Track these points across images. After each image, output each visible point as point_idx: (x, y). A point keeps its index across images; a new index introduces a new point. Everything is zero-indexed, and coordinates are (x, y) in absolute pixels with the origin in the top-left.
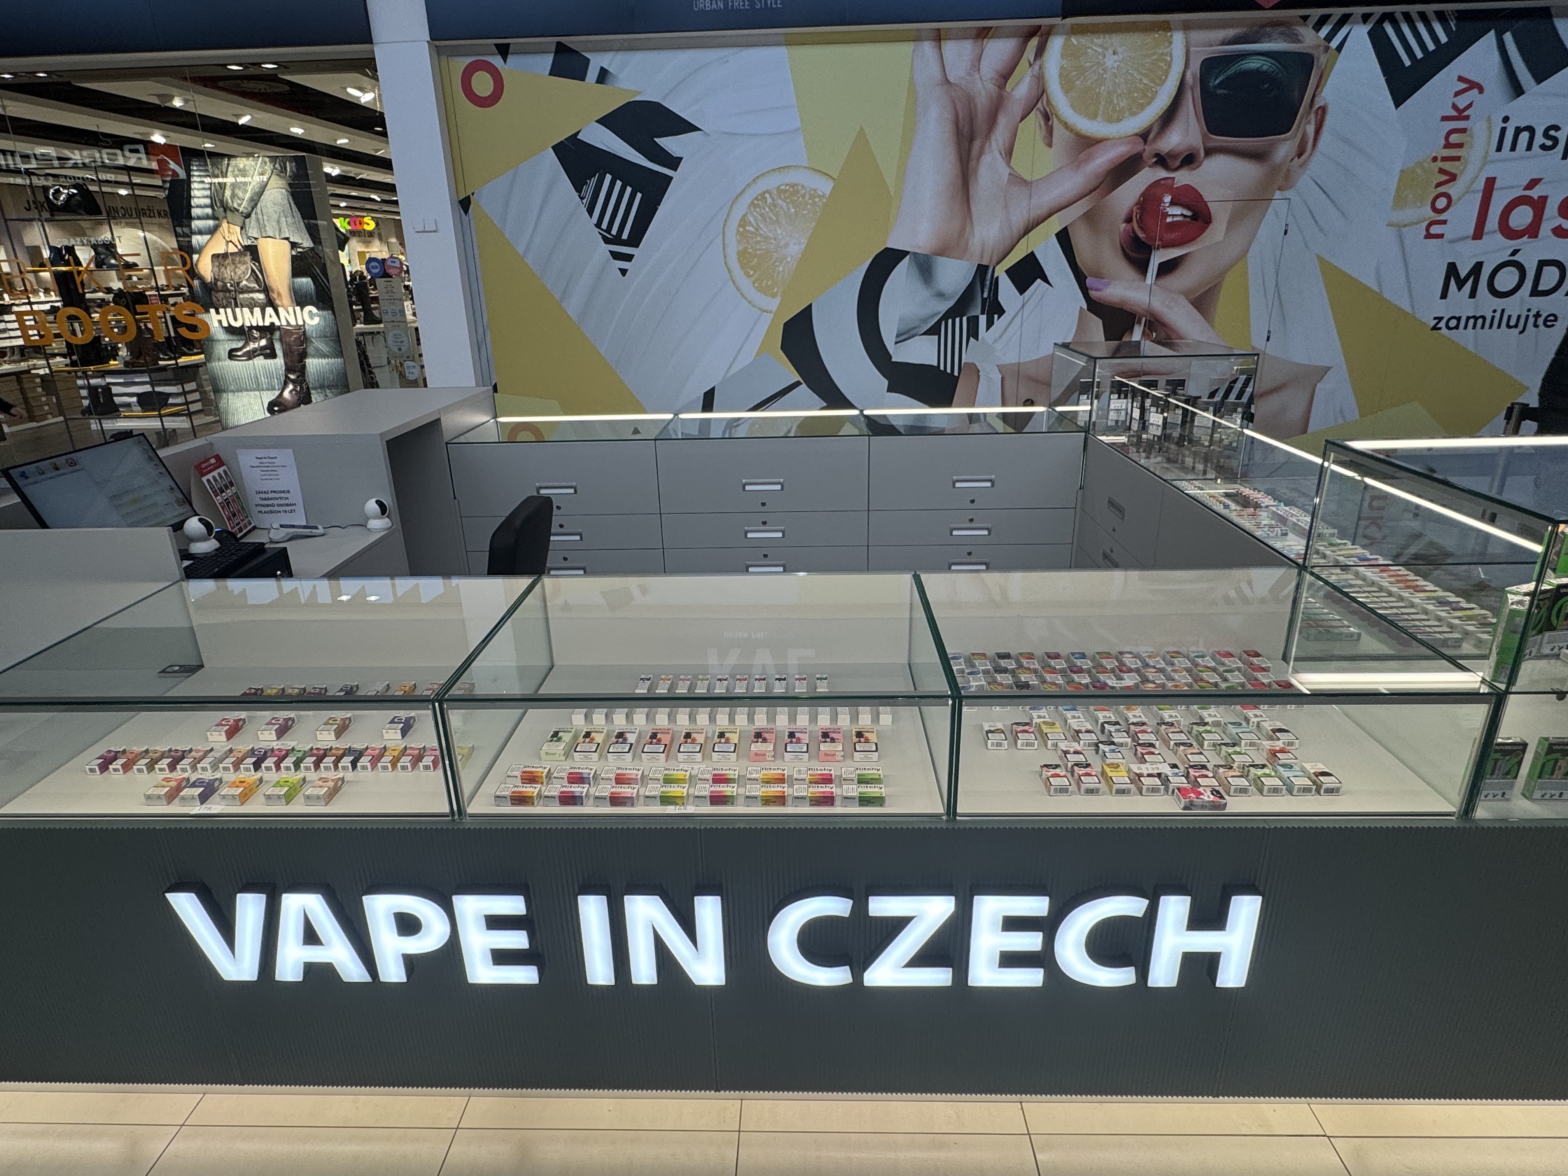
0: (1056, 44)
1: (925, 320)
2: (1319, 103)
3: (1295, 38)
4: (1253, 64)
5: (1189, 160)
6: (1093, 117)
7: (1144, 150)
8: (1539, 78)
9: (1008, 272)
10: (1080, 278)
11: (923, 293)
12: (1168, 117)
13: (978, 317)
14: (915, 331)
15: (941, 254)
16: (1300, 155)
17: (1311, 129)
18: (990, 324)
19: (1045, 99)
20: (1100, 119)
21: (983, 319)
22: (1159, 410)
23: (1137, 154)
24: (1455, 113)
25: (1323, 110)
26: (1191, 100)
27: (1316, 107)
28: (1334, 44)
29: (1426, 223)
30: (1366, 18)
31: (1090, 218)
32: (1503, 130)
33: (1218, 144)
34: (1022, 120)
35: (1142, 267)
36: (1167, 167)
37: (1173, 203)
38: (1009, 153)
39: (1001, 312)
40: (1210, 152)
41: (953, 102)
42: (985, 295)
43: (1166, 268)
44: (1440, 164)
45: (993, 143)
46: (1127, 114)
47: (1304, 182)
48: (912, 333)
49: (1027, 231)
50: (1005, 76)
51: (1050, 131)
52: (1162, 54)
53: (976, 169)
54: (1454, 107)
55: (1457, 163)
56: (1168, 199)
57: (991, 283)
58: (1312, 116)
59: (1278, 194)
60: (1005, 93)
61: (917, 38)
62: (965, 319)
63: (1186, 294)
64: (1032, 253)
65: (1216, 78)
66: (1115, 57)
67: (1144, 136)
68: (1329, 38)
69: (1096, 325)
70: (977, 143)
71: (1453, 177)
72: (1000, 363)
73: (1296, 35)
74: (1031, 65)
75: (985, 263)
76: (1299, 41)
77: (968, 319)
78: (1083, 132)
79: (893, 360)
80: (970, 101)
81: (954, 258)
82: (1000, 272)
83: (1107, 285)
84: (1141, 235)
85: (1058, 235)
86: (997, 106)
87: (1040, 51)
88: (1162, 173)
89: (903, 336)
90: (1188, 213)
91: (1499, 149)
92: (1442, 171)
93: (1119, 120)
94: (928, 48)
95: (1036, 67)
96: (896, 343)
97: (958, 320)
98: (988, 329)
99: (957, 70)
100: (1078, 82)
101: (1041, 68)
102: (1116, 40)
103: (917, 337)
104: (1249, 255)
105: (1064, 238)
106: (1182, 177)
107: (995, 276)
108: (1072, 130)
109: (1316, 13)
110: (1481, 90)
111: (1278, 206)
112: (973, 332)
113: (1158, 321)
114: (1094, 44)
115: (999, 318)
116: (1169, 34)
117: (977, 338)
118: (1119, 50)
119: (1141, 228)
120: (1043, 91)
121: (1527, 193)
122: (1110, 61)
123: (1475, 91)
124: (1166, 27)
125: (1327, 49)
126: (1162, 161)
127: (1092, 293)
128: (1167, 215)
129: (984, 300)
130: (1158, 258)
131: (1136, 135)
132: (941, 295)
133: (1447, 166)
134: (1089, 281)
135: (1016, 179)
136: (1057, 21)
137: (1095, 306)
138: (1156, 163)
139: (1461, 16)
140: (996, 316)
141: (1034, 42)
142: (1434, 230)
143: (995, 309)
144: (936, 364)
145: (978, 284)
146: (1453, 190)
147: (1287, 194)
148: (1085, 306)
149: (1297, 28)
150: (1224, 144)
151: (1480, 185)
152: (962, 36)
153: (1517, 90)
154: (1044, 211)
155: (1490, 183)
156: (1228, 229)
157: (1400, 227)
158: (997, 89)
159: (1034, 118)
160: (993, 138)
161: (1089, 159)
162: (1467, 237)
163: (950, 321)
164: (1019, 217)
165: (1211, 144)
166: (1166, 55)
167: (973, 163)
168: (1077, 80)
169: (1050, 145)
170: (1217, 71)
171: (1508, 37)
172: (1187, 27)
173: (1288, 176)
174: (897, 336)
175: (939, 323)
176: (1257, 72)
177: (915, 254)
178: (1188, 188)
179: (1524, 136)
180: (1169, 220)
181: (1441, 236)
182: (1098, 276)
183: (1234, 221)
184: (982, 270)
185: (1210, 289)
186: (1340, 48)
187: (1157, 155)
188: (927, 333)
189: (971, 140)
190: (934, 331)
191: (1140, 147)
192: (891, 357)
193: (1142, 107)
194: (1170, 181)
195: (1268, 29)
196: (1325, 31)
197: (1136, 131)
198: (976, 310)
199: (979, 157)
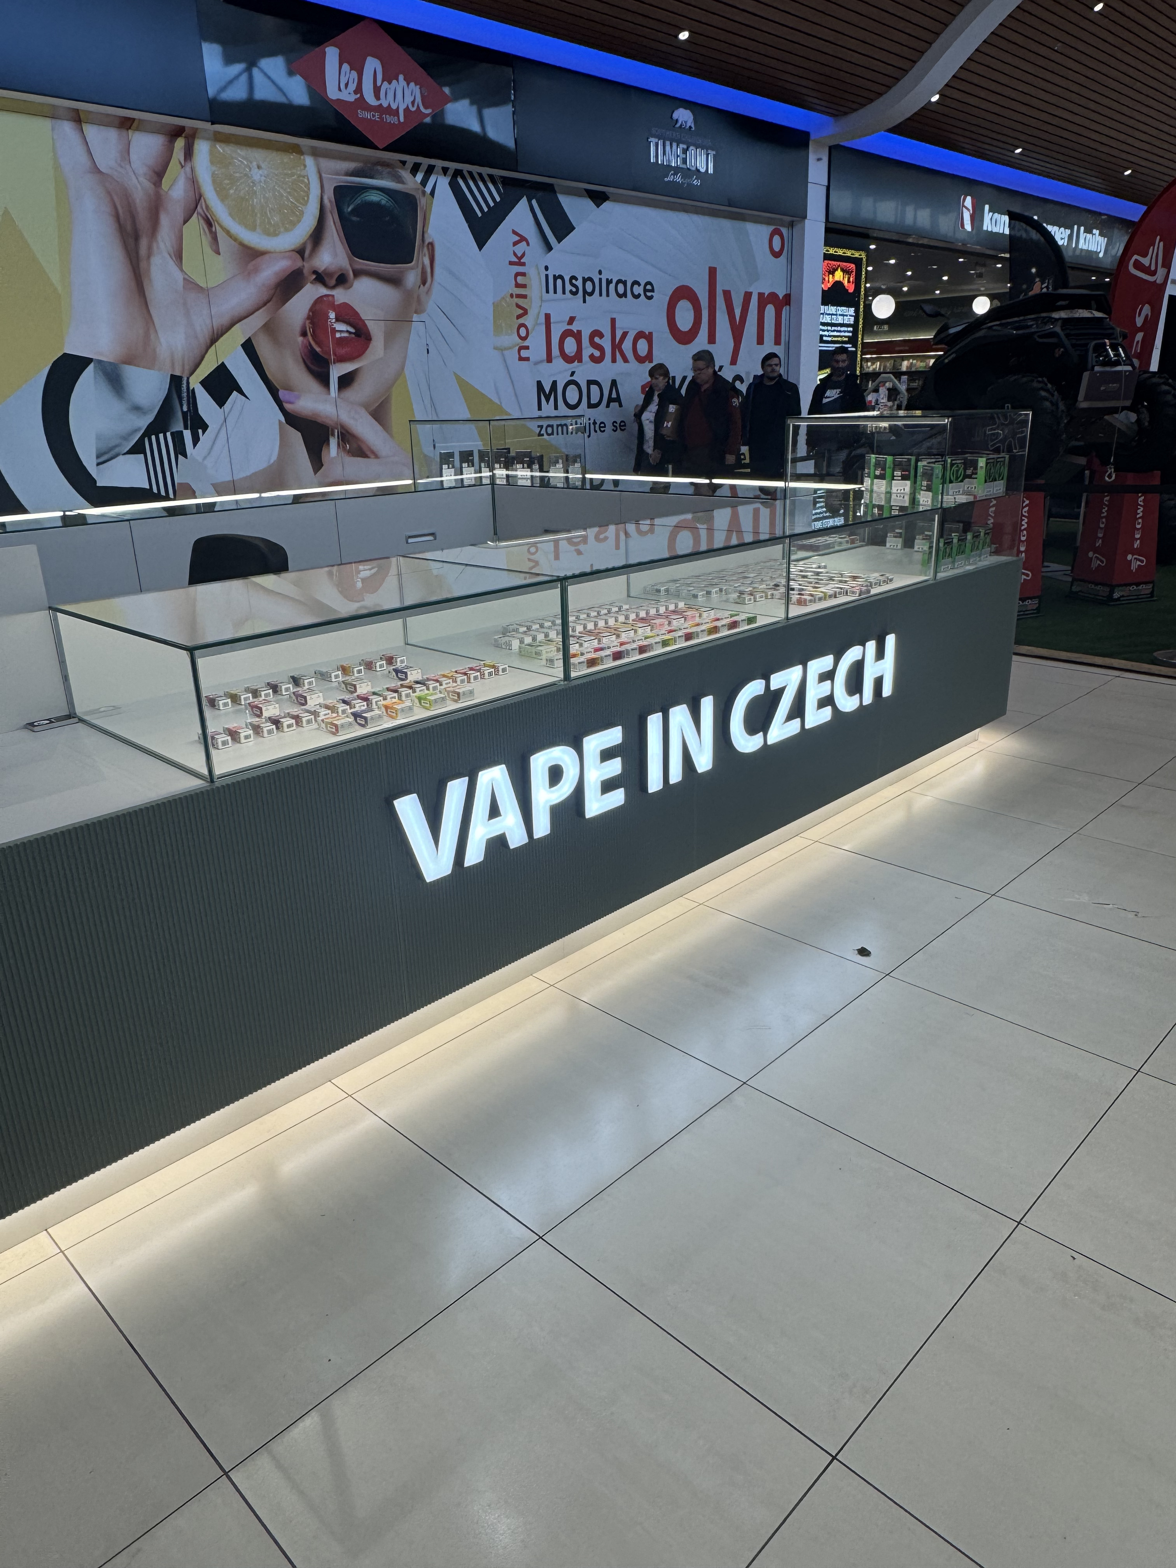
1: (126, 438)
2: (427, 241)
3: (399, 180)
4: (374, 197)
5: (342, 280)
6: (253, 228)
7: (303, 266)
8: (559, 239)
9: (203, 383)
10: (273, 391)
11: (117, 407)
12: (317, 236)
13: (182, 432)
14: (117, 450)
15: (130, 360)
16: (424, 282)
17: (427, 261)
18: (196, 440)
19: (203, 204)
21: (187, 435)
23: (298, 269)
24: (516, 260)
25: (431, 244)
26: (332, 223)
27: (426, 243)
29: (517, 347)
30: (445, 171)
32: (547, 276)
33: (364, 267)
34: (185, 222)
35: (323, 379)
36: (325, 284)
37: (338, 320)
38: (178, 256)
39: (205, 427)
40: (357, 274)
41: (109, 193)
42: (185, 409)
43: (346, 381)
44: (516, 300)
46: (282, 230)
48: (113, 453)
49: (214, 340)
50: (159, 174)
51: (215, 238)
52: (300, 176)
53: (148, 270)
54: (515, 254)
55: (525, 300)
56: (332, 315)
57: (188, 396)
58: (425, 249)
59: (415, 317)
60: (162, 192)
61: (53, 115)
62: (168, 434)
63: (366, 406)
64: (223, 364)
65: (348, 206)
67: (300, 252)
69: (296, 437)
70: (144, 243)
71: (525, 312)
72: (214, 482)
73: (400, 177)
74: (182, 167)
75: (178, 373)
76: (403, 183)
77: (172, 434)
78: (246, 242)
79: (98, 484)
80: (127, 196)
81: (144, 367)
82: (195, 383)
83: (298, 397)
84: (318, 349)
85: (243, 346)
86: (156, 206)
87: (189, 153)
88: (323, 291)
89: (105, 457)
90: (353, 330)
91: (547, 292)
92: (518, 306)
93: (275, 234)
94: (67, 128)
95: (188, 169)
96: (98, 464)
97: (161, 436)
98: (195, 444)
99: (107, 159)
100: (232, 191)
101: (192, 170)
102: (258, 155)
103: (121, 458)
104: (407, 371)
105: (249, 347)
106: (340, 295)
107: (191, 388)
108: (235, 240)
110: (528, 244)
111: (417, 328)
112: (181, 450)
113: (348, 432)
115: (203, 433)
117: (185, 456)
119: (317, 343)
120: (200, 196)
121: (569, 327)
123: (524, 243)
125: (424, 193)
126: (320, 278)
127: (287, 406)
128: (334, 331)
130: (336, 371)
131: (293, 251)
133: (521, 302)
134: (282, 394)
135: (190, 284)
136: (207, 126)
138: (315, 279)
139: (506, 181)
140: (200, 431)
142: (524, 353)
143: (198, 425)
144: (148, 487)
146: (528, 320)
147: (423, 317)
148: (283, 419)
149: (400, 171)
150: (368, 267)
151: (542, 319)
152: (104, 122)
153: (549, 248)
154: (225, 320)
155: (548, 317)
156: (385, 349)
157: (501, 349)
158: (153, 186)
159: (195, 224)
160: (159, 238)
161: (256, 270)
162: (541, 362)
163: (153, 437)
164: (202, 325)
165: (357, 267)
166: (304, 177)
167: (143, 265)
168: (230, 189)
169: (218, 252)
170: (348, 199)
171: (534, 202)
172: (316, 153)
173: (419, 301)
174: (98, 457)
175: (142, 439)
176: (377, 205)
177: (100, 362)
178: (346, 305)
179: (559, 282)
180: (338, 335)
181: (527, 359)
182: (289, 388)
183: (389, 338)
184: (176, 381)
185: (382, 403)
187: (315, 272)
188: (133, 451)
189: (137, 238)
190: (137, 449)
191: (299, 263)
192: (95, 482)
194: (330, 298)
195: (379, 168)
197: (293, 247)
198: (178, 426)
199: (149, 257)
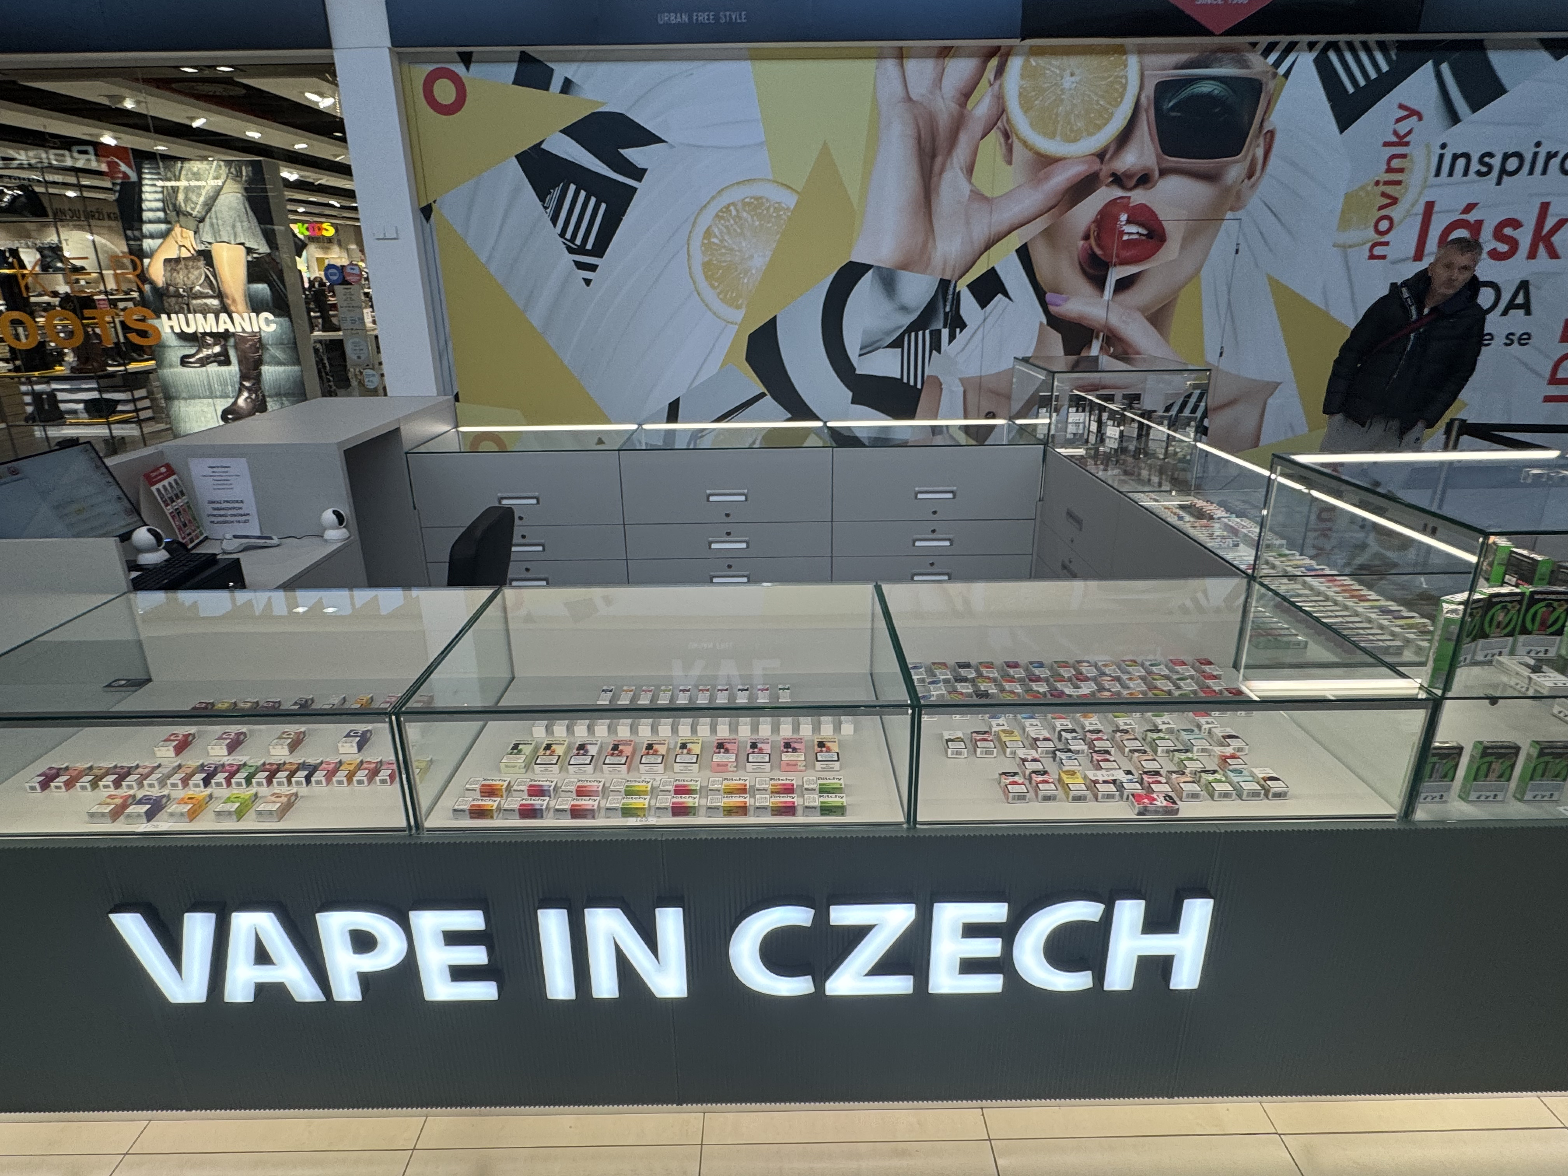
0: (1015, 64)
1: (888, 333)
2: (1267, 127)
3: (1244, 64)
4: (1205, 88)
5: (1144, 180)
6: (1052, 136)
7: (1101, 170)
8: (1475, 108)
9: (971, 287)
10: (1040, 294)
11: (886, 306)
12: (1124, 138)
13: (939, 331)
14: (878, 344)
15: (905, 267)
16: (1250, 177)
17: (1260, 152)
18: (952, 337)
19: (1005, 120)
20: (1058, 138)
21: (945, 333)
22: (1116, 423)
23: (1094, 173)
24: (1395, 139)
25: (1271, 134)
26: (1145, 122)
27: (1265, 131)
28: (1282, 70)
29: (1370, 244)
30: (1311, 46)
31: (1049, 234)
32: (1441, 156)
33: (1173, 165)
34: (982, 138)
35: (1099, 283)
36: (1123, 186)
37: (1128, 222)
38: (970, 170)
39: (963, 326)
40: (1163, 173)
41: (916, 119)
42: (948, 309)
43: (1123, 285)
44: (1382, 188)
45: (955, 160)
46: (1084, 134)
47: (1254, 202)
48: (875, 346)
49: (988, 247)
50: (966, 95)
51: (1010, 149)
52: (1117, 77)
53: (938, 185)
54: (1395, 133)
55: (1398, 187)
56: (1124, 217)
57: (953, 298)
58: (1261, 141)
59: (1229, 215)
60: (966, 112)
61: (880, 56)
62: (927, 332)
63: (1143, 310)
64: (993, 269)
65: (1170, 102)
66: (1073, 79)
67: (1101, 156)
68: (1277, 64)
69: (1056, 338)
70: (939, 160)
71: (1394, 201)
72: (963, 376)
73: (1245, 61)
74: (991, 85)
75: (947, 277)
76: (1248, 67)
77: (931, 332)
78: (1042, 151)
79: (857, 372)
80: (932, 120)
81: (917, 272)
82: (962, 287)
83: (1067, 300)
84: (1098, 252)
85: (1018, 251)
86: (959, 123)
87: (1000, 71)
88: (1118, 193)
89: (867, 349)
90: (1144, 232)
91: (1438, 174)
92: (1384, 195)
93: (1075, 140)
94: (890, 65)
95: (996, 86)
96: (860, 355)
97: (920, 333)
98: (950, 342)
99: (919, 88)
100: (1037, 102)
101: (1001, 86)
102: (1073, 62)
103: (881, 350)
104: (1204, 273)
105: (1024, 253)
106: (1138, 197)
107: (957, 290)
108: (1031, 149)
109: (1264, 40)
110: (1420, 118)
111: (1229, 226)
112: (936, 346)
113: (1115, 336)
114: (1053, 65)
115: (961, 332)
116: (1124, 57)
117: (939, 351)
118: (1077, 72)
119: (1099, 245)
120: (1003, 111)
121: (1464, 217)
122: (1068, 82)
123: (1415, 118)
124: (1122, 51)
125: (1275, 75)
126: (1118, 180)
127: (1052, 309)
128: (1122, 233)
129: (946, 314)
130: (1115, 274)
131: (1093, 154)
132: (904, 309)
133: (1389, 190)
134: (1049, 297)
135: (977, 196)
136: (1016, 42)
137: (1054, 321)
138: (1112, 182)
139: (1402, 46)
140: (958, 330)
141: (994, 62)
142: (1378, 251)
143: (957, 323)
144: (899, 377)
145: (940, 297)
146: (1395, 213)
147: (1239, 214)
148: (1045, 321)
149: (1247, 54)
150: (1179, 165)
151: (1420, 208)
152: (923, 54)
153: (1454, 118)
154: (1005, 227)
155: (1430, 207)
156: (1183, 247)
157: (1344, 248)
158: (958, 107)
159: (995, 136)
160: (954, 154)
161: (1047, 178)
162: (1407, 259)
163: (913, 334)
164: (980, 232)
165: (1165, 165)
166: (1121, 77)
167: (935, 179)
168: (1036, 99)
169: (1010, 163)
170: (1170, 94)
171: (1445, 67)
172: (1141, 51)
173: (1238, 196)
174: (861, 349)
175: (901, 336)
176: (1209, 95)
177: (879, 268)
178: (1143, 206)
179: (1461, 162)
180: (1125, 238)
181: (1383, 257)
182: (1057, 291)
183: (1188, 239)
184: (944, 284)
185: (1164, 306)
186: (1287, 74)
187: (1113, 175)
188: (892, 345)
189: (933, 157)
190: (897, 343)
191: (1096, 167)
192: (855, 369)
193: (1099, 128)
194: (1125, 200)
195: (1219, 55)
196: (1273, 58)
197: (1093, 151)
198: (938, 324)
199: (941, 173)
